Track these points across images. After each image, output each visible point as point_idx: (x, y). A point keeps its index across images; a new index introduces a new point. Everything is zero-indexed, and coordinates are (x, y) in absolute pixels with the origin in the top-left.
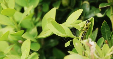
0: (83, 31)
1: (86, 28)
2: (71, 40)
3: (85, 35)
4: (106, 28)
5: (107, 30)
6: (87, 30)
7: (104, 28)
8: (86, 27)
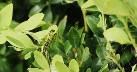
0: (46, 42)
1: (48, 39)
2: (32, 52)
3: (47, 46)
4: (74, 35)
5: (75, 37)
6: (50, 41)
7: (72, 35)
8: (48, 37)
